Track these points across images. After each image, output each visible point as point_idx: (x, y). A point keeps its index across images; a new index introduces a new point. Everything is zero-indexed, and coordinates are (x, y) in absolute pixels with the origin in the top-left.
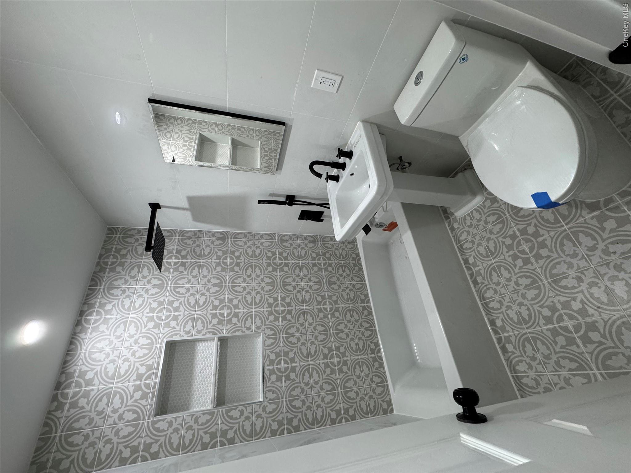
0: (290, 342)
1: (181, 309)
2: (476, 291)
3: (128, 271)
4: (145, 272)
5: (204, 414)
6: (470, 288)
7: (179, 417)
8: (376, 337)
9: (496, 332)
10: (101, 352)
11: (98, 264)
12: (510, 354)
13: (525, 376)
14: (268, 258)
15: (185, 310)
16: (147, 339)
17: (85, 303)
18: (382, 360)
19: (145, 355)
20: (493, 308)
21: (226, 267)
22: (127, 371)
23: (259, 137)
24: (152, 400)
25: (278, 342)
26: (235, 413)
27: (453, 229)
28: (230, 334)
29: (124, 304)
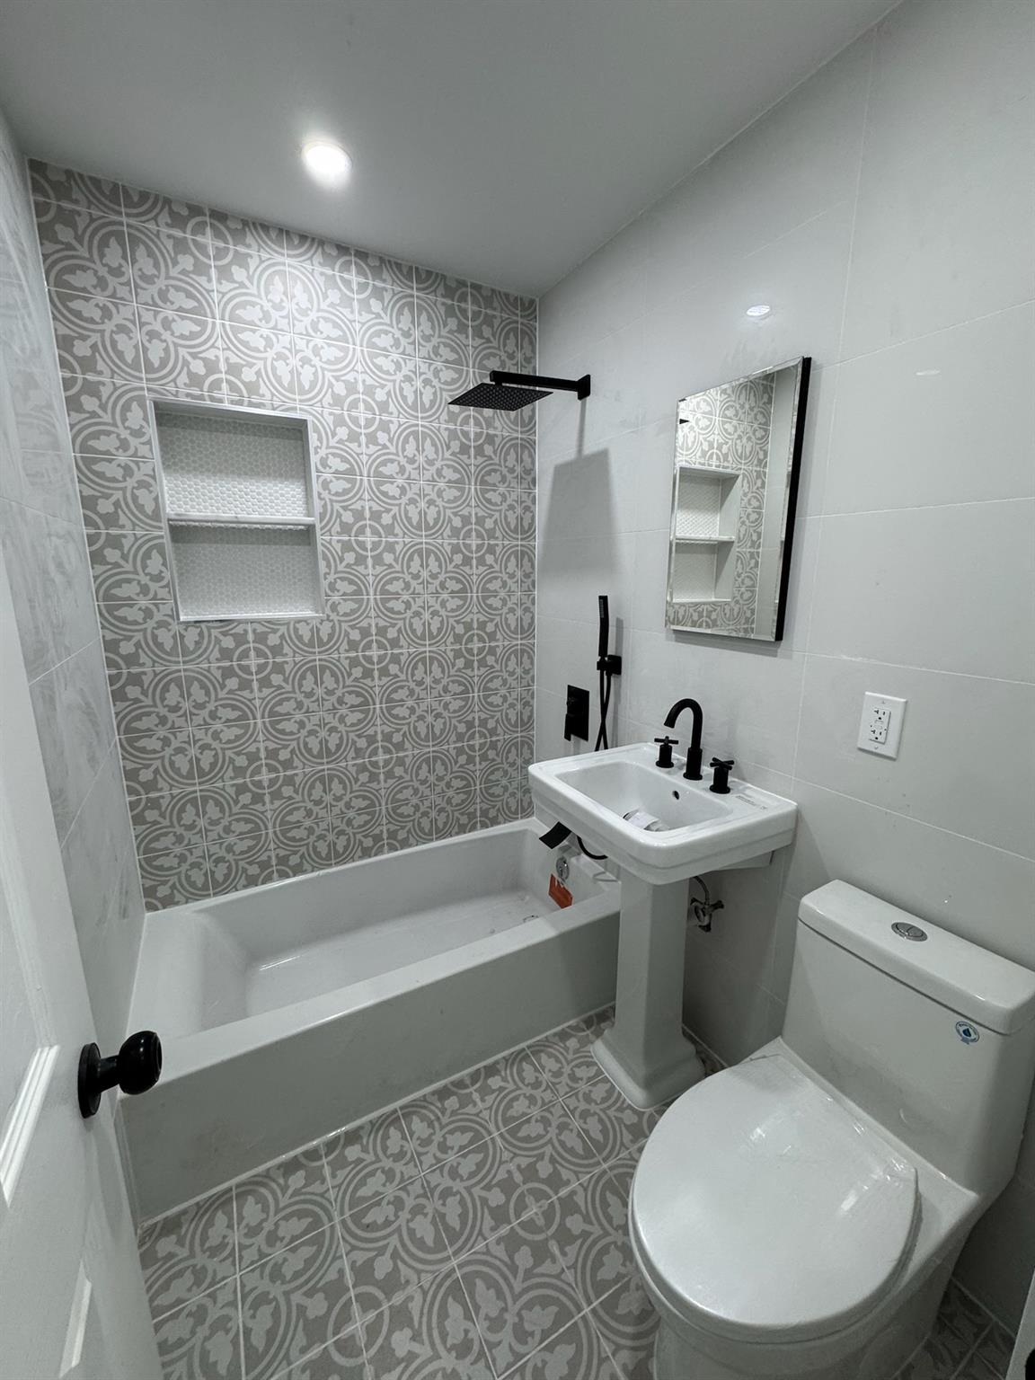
0: (303, 677)
1: (373, 448)
2: (425, 1096)
3: (448, 341)
4: (448, 375)
5: (156, 499)
6: (432, 1082)
7: (151, 450)
8: (313, 867)
9: (331, 1146)
10: (285, 293)
11: (462, 284)
12: (281, 1181)
13: (231, 1219)
14: (482, 625)
15: (370, 456)
16: (311, 382)
17: (381, 260)
18: (264, 883)
19: (279, 380)
20: (386, 1137)
21: (461, 538)
22: (245, 344)
23: (739, 598)
24: (188, 395)
25: (303, 650)
26: (155, 564)
27: (563, 1036)
28: (320, 548)
29: (383, 335)
